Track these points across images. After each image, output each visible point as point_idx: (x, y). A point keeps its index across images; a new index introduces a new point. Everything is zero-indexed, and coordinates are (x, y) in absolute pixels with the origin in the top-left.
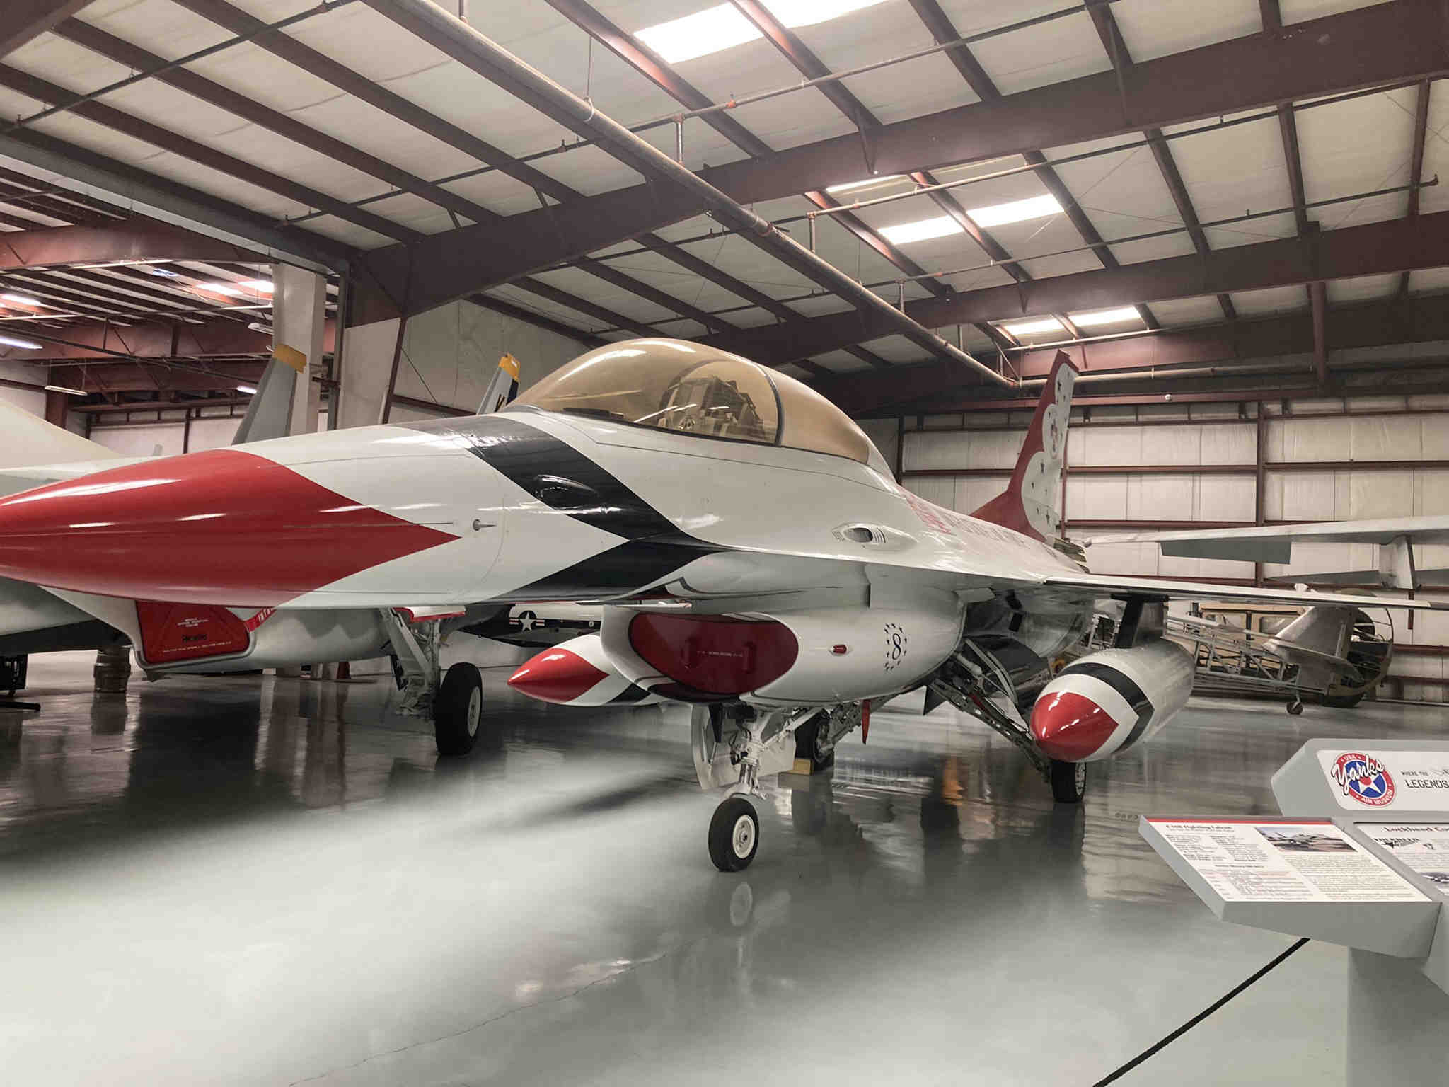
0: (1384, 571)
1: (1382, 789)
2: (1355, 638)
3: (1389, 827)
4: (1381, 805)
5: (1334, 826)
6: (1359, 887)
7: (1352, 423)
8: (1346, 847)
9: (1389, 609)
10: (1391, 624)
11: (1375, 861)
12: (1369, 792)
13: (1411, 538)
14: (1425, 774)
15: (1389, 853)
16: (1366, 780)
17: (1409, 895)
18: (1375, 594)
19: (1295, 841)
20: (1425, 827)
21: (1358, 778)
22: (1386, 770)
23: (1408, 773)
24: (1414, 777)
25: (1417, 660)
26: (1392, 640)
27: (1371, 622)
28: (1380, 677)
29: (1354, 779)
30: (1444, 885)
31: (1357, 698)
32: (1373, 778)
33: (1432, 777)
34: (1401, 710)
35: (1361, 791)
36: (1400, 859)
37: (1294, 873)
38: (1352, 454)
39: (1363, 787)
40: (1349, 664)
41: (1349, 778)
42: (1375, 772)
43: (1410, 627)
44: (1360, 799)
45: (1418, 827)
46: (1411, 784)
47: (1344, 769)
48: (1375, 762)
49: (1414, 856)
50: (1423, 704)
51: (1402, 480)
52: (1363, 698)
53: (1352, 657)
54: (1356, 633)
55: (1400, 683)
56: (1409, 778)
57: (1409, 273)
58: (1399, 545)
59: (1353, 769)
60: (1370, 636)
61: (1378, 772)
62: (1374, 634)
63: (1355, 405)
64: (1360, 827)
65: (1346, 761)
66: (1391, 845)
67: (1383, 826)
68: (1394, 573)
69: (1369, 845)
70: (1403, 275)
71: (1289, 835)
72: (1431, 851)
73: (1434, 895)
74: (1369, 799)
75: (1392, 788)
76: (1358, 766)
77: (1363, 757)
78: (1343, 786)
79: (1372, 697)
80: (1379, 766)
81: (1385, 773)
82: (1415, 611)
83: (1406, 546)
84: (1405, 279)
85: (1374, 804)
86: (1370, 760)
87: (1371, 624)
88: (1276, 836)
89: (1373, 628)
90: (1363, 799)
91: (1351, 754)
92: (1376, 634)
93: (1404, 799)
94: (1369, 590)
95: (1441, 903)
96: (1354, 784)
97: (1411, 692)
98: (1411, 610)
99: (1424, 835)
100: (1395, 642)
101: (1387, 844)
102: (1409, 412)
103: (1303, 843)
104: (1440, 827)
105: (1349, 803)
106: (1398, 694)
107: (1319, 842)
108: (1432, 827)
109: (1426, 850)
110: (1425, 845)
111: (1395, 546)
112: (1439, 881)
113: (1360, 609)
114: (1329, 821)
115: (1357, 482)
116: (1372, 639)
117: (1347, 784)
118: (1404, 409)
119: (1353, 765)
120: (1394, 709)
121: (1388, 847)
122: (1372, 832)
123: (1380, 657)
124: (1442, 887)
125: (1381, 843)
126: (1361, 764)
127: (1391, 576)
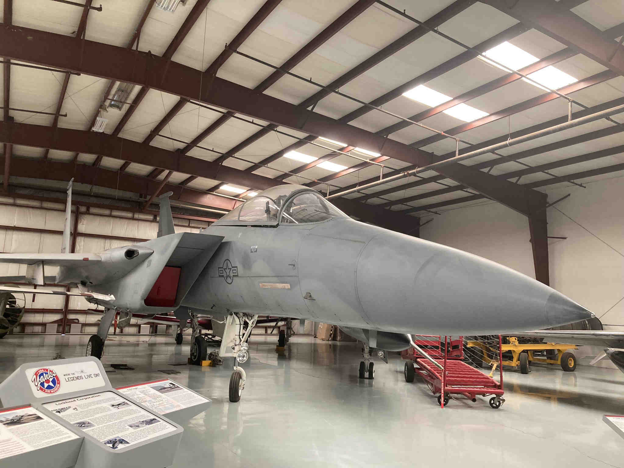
0: (29, 276)
1: (55, 385)
2: (8, 306)
3: (57, 403)
4: (54, 392)
5: (32, 408)
6: (47, 438)
7: (17, 209)
8: (39, 418)
9: (25, 294)
10: (25, 300)
11: (53, 423)
12: (49, 387)
13: (44, 262)
14: (73, 374)
15: (58, 416)
16: (47, 381)
17: (69, 437)
18: (20, 286)
19: (14, 420)
20: (73, 400)
21: (44, 381)
22: (57, 375)
23: (66, 375)
24: (69, 376)
25: (33, 315)
26: (24, 307)
27: (15, 299)
28: (17, 324)
29: (42, 382)
30: (83, 428)
31: (5, 334)
32: (51, 380)
33: (76, 375)
34: (23, 338)
35: (45, 387)
36: (64, 418)
37: (15, 439)
38: (15, 223)
39: (46, 385)
40: (5, 318)
41: (40, 381)
42: (52, 377)
43: (33, 301)
44: (44, 391)
45: (70, 400)
46: (67, 380)
47: (38, 377)
48: (52, 372)
49: (70, 416)
50: (34, 334)
51: (35, 237)
52: (8, 333)
53: (6, 315)
54: (8, 304)
55: (24, 326)
56: (67, 377)
57: (49, 150)
58: (38, 265)
59: (42, 377)
60: (14, 305)
61: (53, 376)
62: (15, 304)
63: (20, 202)
64: (45, 406)
65: (39, 373)
66: (59, 412)
67: (54, 404)
68: (35, 278)
69: (49, 414)
70: (47, 150)
71: (10, 418)
72: (77, 411)
73: (80, 434)
74: (49, 391)
75: (59, 383)
76: (44, 374)
77: (47, 370)
78: (37, 386)
79: (11, 333)
80: (54, 373)
81: (56, 376)
82: (36, 294)
83: (41, 266)
84: (47, 152)
85: (51, 393)
86: (50, 371)
87: (15, 300)
88: (3, 419)
89: (15, 301)
90: (46, 391)
91: (41, 369)
92: (16, 304)
93: (65, 388)
94: (17, 284)
95: (84, 437)
96: (42, 384)
97: (28, 330)
98: (34, 294)
99: (73, 404)
100: (26, 308)
101: (57, 412)
102: (41, 208)
103: (18, 420)
104: (79, 399)
105: (39, 394)
106: (23, 331)
107: (26, 418)
108: (76, 399)
109: (75, 411)
110: (74, 409)
111: (37, 266)
112: (81, 426)
113: (12, 294)
114: (29, 406)
115: (16, 236)
116: (14, 307)
117: (39, 385)
118: (40, 207)
119: (42, 374)
120: (20, 338)
121: (58, 414)
122: (51, 407)
123: (18, 315)
124: (83, 429)
125: (54, 412)
126: (46, 373)
127: (33, 279)
